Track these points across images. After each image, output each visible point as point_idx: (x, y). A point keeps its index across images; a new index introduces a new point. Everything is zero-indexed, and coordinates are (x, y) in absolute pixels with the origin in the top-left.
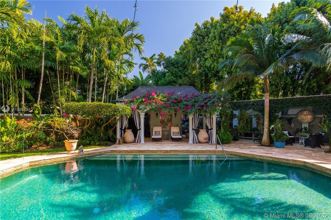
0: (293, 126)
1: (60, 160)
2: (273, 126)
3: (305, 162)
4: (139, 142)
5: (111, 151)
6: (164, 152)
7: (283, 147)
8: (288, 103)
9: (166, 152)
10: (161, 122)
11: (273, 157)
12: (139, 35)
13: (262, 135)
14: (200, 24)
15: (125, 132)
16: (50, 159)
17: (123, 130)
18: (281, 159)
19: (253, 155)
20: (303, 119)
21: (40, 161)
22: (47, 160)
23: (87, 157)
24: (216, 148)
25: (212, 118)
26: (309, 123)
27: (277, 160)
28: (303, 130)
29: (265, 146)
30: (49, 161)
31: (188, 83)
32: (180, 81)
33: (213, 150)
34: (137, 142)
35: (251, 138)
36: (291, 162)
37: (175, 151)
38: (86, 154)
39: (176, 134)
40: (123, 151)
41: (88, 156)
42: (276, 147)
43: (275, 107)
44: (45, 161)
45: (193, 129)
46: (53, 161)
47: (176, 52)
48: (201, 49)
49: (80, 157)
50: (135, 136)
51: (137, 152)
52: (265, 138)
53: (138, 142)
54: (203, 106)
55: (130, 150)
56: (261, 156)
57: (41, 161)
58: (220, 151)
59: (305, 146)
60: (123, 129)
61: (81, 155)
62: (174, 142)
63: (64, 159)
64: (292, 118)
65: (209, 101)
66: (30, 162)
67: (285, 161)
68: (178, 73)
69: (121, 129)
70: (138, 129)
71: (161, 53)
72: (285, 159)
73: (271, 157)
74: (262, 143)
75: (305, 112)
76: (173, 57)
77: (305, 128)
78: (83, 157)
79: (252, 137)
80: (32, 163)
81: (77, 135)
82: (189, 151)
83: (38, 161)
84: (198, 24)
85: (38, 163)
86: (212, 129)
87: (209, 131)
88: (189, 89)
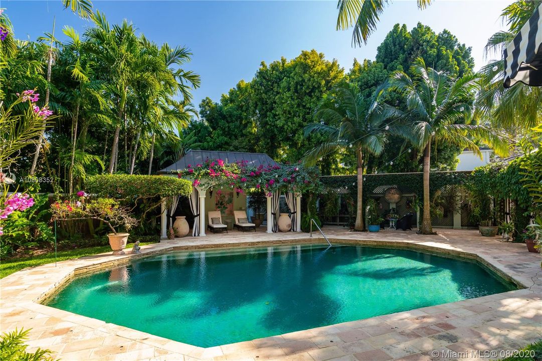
0: (381, 207)
1: (112, 264)
2: (369, 207)
3: (408, 243)
4: (197, 235)
5: (173, 247)
6: (249, 245)
7: (378, 232)
8: (381, 180)
9: (252, 245)
10: (216, 204)
11: (377, 241)
12: (191, 74)
13: (355, 219)
14: (268, 65)
15: (174, 220)
16: (101, 264)
17: (171, 217)
18: (385, 242)
19: (356, 240)
20: (391, 199)
21: (88, 268)
22: (97, 266)
23: (146, 258)
24: (311, 236)
25: (296, 199)
26: (396, 203)
27: (381, 244)
28: (392, 211)
29: (359, 231)
30: (100, 267)
31: (247, 146)
32: (236, 143)
33: (308, 239)
34: (193, 235)
35: (335, 223)
36: (395, 245)
37: (263, 242)
38: (144, 254)
39: (243, 221)
40: (192, 246)
41: (146, 256)
42: (371, 232)
43: (369, 185)
44: (94, 266)
45: (272, 213)
46: (104, 266)
47: (223, 96)
48: (267, 100)
49: (138, 258)
50: (191, 227)
51: (212, 247)
52: (359, 221)
53: (195, 236)
54: (289, 182)
55: (202, 245)
56: (364, 241)
57: (90, 267)
58: (316, 239)
59: (397, 229)
60: (171, 215)
61: (138, 256)
62: (245, 233)
63: (116, 263)
64: (380, 198)
65: (297, 176)
66: (76, 269)
67: (390, 244)
68: (234, 131)
69: (168, 216)
70: (196, 214)
71: (207, 98)
72: (389, 242)
73: (375, 241)
74: (355, 228)
75: (393, 191)
76: (220, 103)
77: (393, 209)
78: (140, 258)
79: (337, 222)
80: (78, 271)
81: (128, 226)
82: (281, 241)
83: (86, 267)
84: (265, 64)
85: (85, 270)
86: (296, 212)
87: (292, 215)
88: (262, 158)
